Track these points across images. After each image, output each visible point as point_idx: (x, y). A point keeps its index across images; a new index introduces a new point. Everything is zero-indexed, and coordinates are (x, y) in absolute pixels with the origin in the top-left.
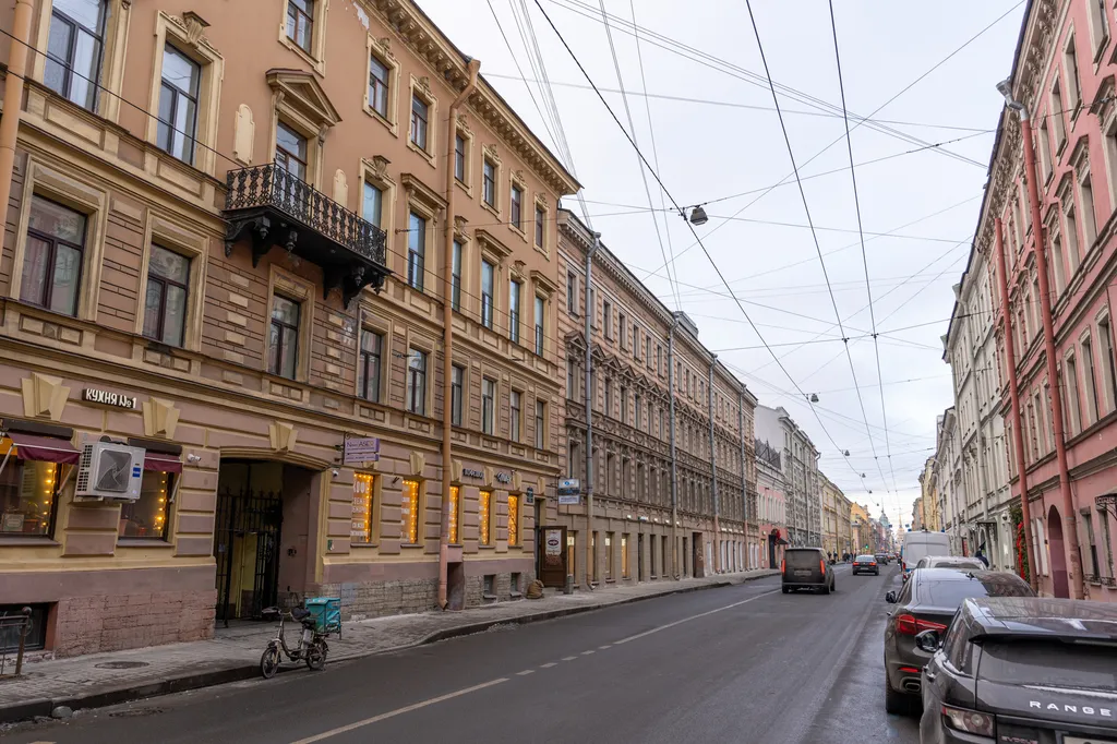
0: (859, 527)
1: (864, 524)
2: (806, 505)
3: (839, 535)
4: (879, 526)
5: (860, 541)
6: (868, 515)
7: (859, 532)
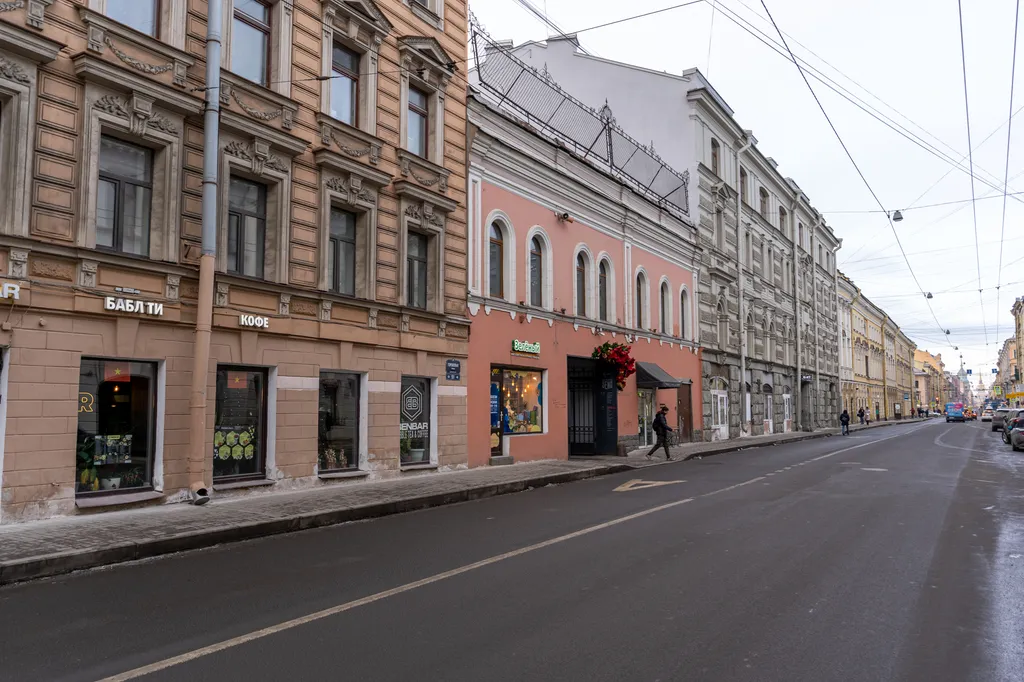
0: (927, 376)
1: (933, 374)
2: (794, 319)
3: (888, 383)
4: (956, 379)
5: (928, 394)
6: (942, 365)
7: (928, 383)
